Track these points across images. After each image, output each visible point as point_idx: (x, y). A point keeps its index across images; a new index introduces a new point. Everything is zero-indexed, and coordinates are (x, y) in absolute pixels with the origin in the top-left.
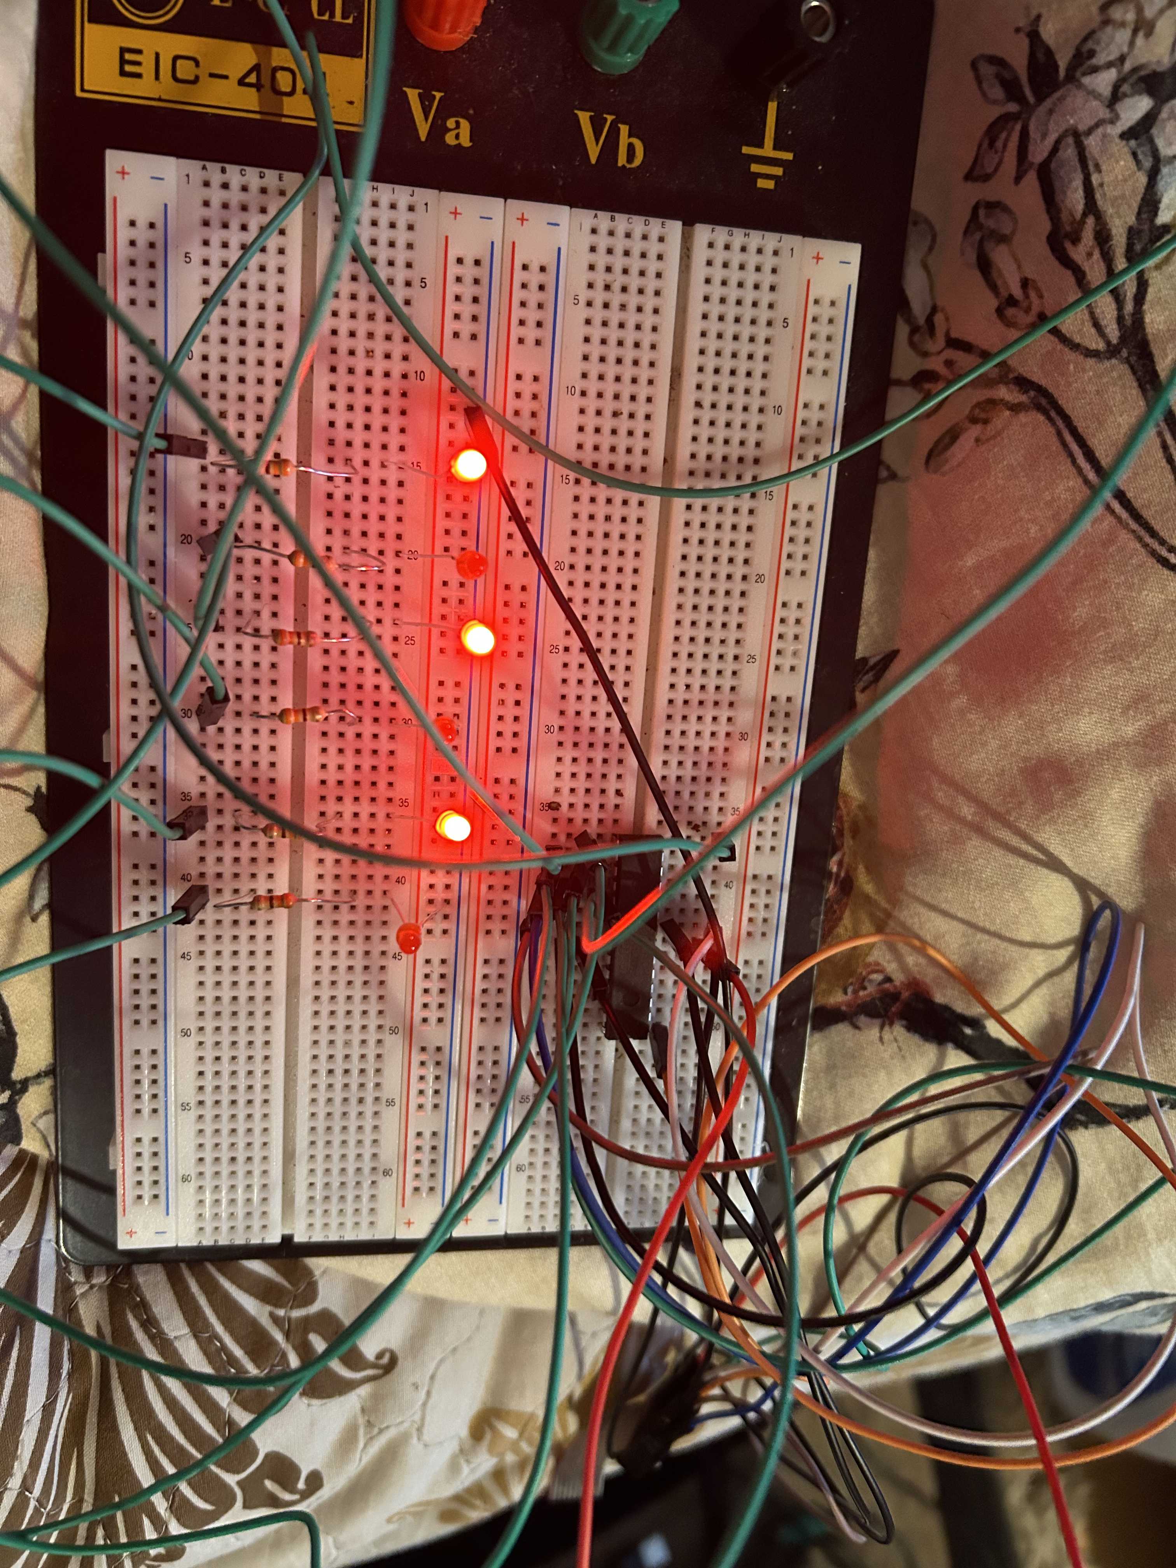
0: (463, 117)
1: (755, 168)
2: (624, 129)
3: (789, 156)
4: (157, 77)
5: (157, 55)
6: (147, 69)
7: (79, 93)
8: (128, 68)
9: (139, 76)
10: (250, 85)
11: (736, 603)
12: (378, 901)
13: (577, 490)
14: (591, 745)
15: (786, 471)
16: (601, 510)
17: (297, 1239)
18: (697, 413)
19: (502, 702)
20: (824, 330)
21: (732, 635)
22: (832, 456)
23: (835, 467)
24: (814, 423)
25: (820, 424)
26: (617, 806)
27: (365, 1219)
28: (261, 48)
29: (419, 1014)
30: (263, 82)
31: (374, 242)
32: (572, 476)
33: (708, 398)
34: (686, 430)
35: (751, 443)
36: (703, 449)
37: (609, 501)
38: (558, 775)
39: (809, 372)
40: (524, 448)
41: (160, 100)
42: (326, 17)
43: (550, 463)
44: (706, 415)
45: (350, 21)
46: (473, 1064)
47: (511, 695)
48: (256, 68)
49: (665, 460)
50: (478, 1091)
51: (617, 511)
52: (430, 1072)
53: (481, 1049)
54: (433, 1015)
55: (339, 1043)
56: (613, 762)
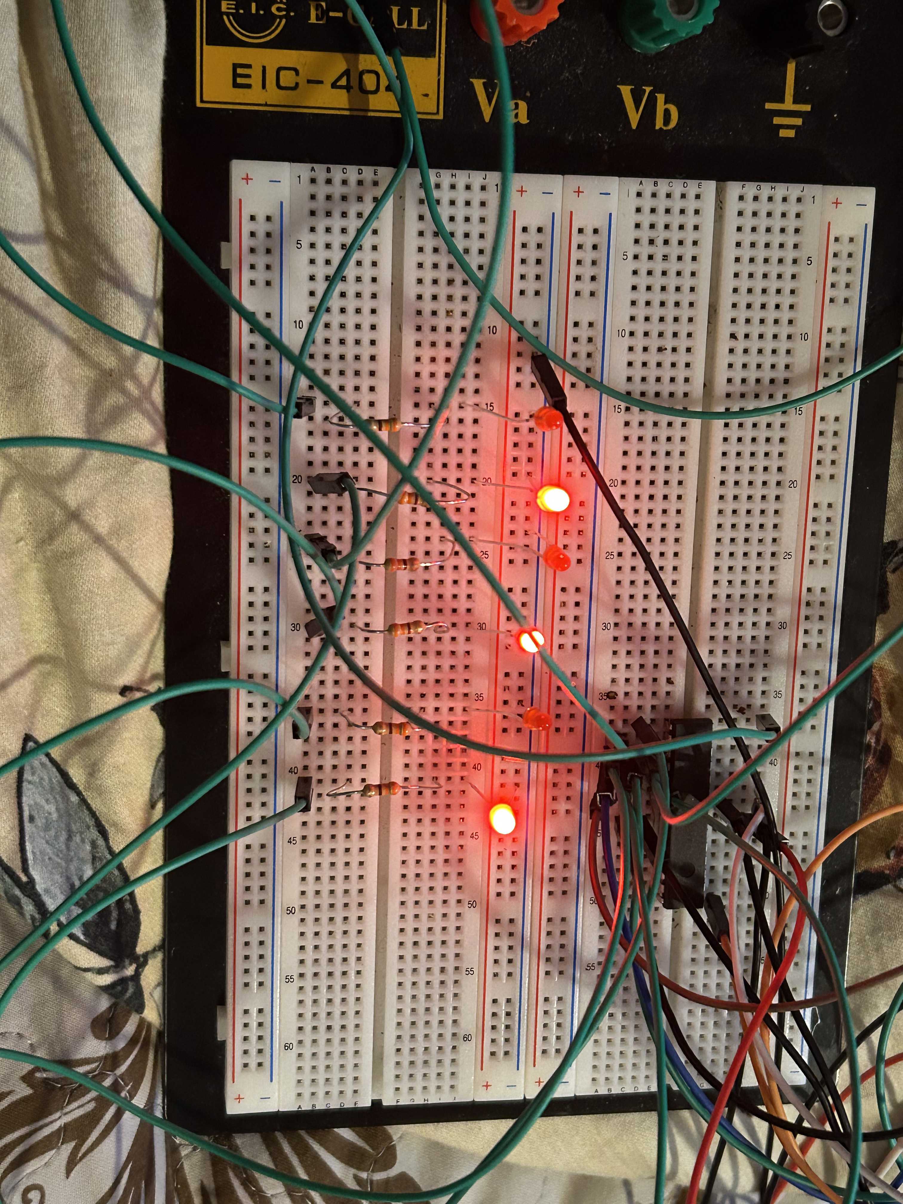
0: (521, 99)
1: (777, 121)
2: (661, 98)
3: (807, 108)
4: (264, 87)
5: (264, 68)
6: (256, 80)
7: (199, 104)
8: (239, 80)
9: (249, 86)
10: (341, 87)
11: (771, 506)
12: (456, 786)
13: (628, 417)
14: (643, 639)
15: (813, 391)
16: (649, 432)
17: (385, 1103)
18: (732, 344)
19: (564, 604)
20: (844, 263)
21: (769, 534)
22: (855, 375)
23: (857, 384)
24: (837, 345)
25: (843, 345)
26: (668, 693)
27: (447, 1082)
28: (350, 56)
29: (494, 888)
30: (352, 84)
31: (452, 219)
32: (623, 405)
33: (741, 329)
34: (723, 359)
35: (781, 366)
36: (738, 374)
37: (655, 424)
38: (614, 666)
39: (832, 300)
40: (581, 385)
41: (266, 105)
42: (405, 26)
43: (604, 396)
44: (740, 345)
45: (425, 27)
46: (543, 934)
47: (571, 597)
48: (347, 73)
49: (705, 385)
50: (548, 960)
51: (663, 433)
52: (504, 943)
53: (549, 920)
54: (506, 889)
55: (424, 917)
56: (664, 653)
